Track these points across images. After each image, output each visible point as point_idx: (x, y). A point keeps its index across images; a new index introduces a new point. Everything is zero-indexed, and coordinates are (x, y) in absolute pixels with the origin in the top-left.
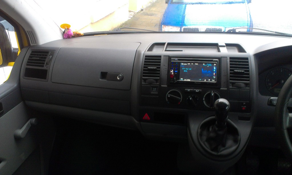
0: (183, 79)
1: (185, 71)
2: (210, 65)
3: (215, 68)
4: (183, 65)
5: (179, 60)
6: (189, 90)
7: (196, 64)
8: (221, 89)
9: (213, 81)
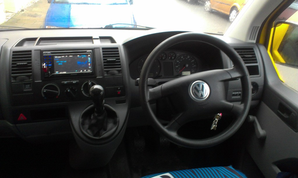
0: (59, 72)
1: (59, 64)
2: (85, 56)
3: (89, 59)
4: (57, 58)
5: (52, 53)
6: (66, 82)
7: (70, 56)
8: (97, 77)
9: (89, 71)
